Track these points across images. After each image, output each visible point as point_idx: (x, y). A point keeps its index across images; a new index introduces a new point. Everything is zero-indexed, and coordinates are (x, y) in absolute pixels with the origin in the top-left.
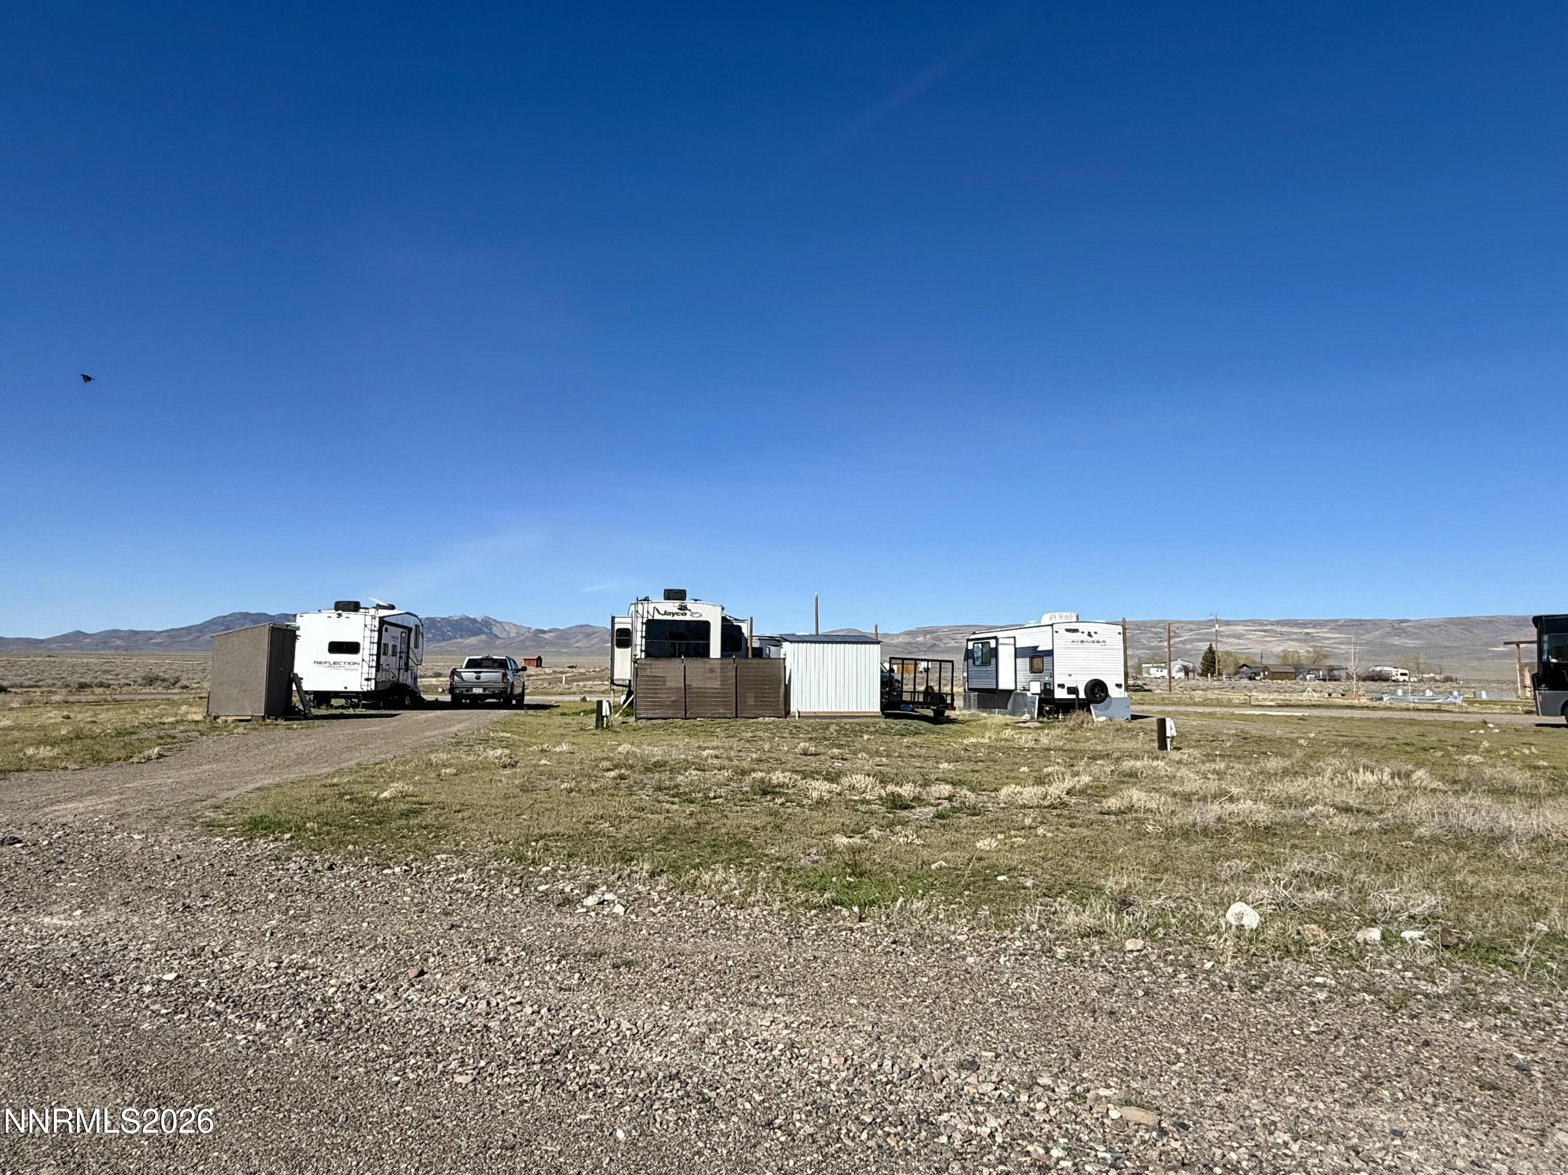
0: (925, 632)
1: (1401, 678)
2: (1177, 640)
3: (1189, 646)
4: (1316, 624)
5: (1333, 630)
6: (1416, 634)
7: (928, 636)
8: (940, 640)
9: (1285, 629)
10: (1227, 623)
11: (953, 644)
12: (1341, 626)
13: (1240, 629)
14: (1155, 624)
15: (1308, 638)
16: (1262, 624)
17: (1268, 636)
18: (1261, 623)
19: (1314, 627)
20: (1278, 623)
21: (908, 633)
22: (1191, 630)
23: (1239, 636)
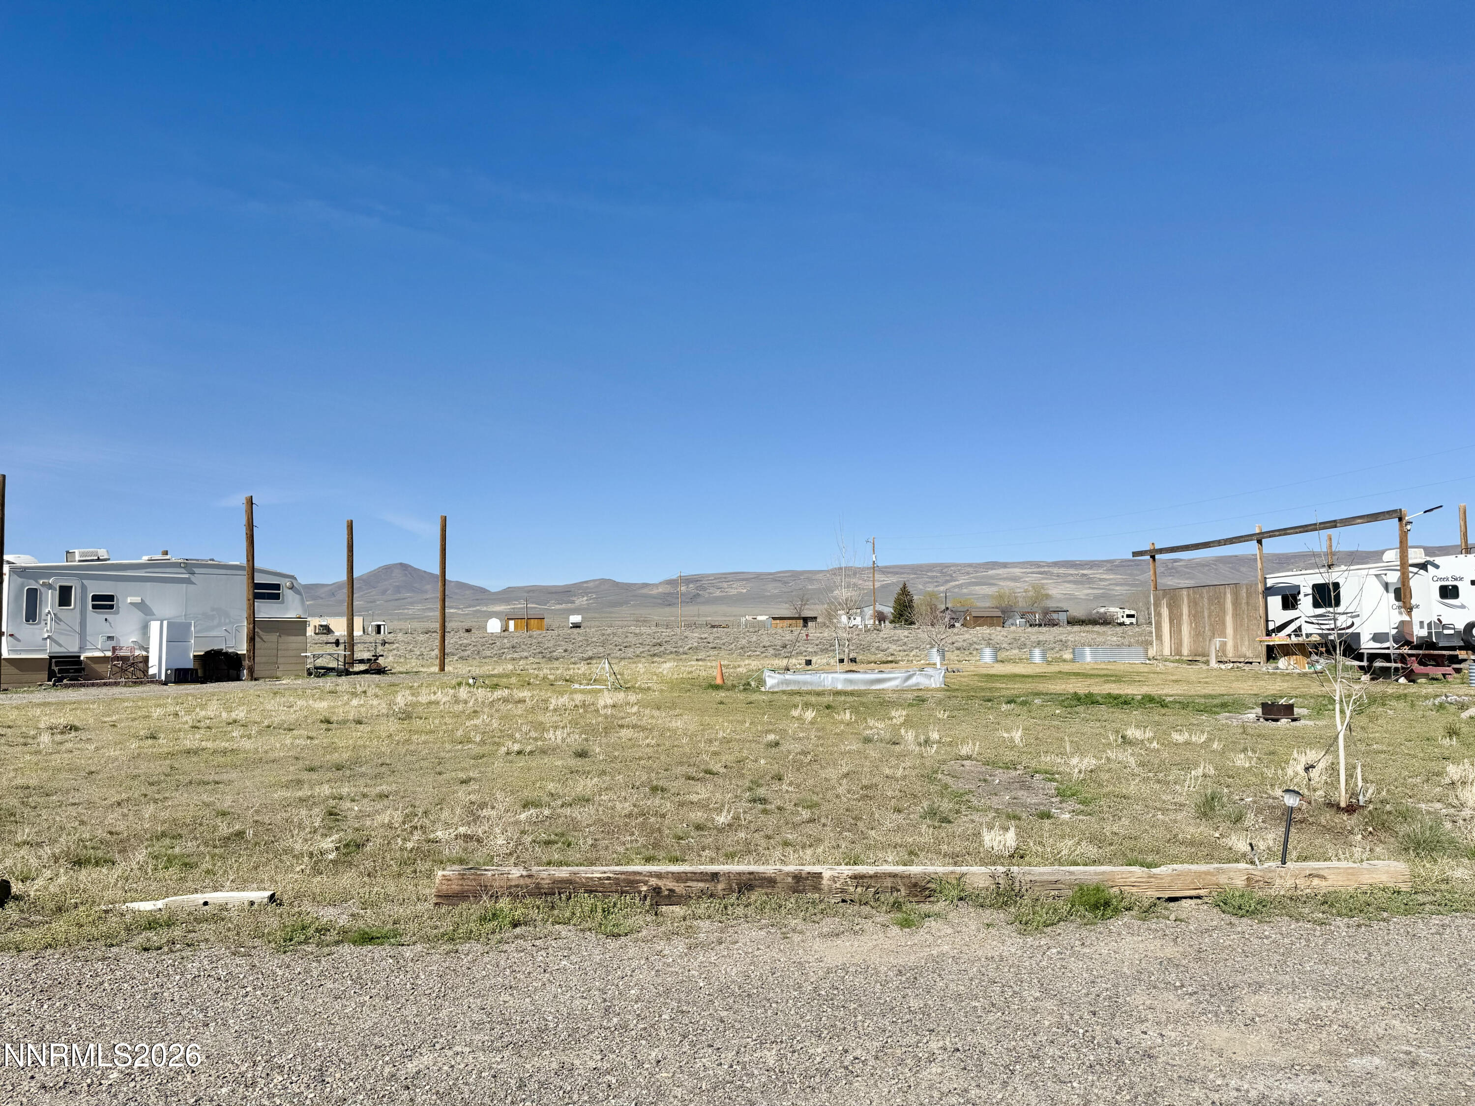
0: (687, 580)
1: (1128, 621)
2: (953, 583)
3: (965, 591)
4: (1092, 565)
5: (1109, 570)
6: (1189, 573)
7: (691, 586)
8: (705, 589)
9: (1062, 571)
10: (1005, 565)
11: (718, 593)
12: (1117, 566)
13: (1017, 571)
14: (931, 567)
15: (1086, 580)
16: (1040, 566)
17: (1046, 579)
18: (1038, 565)
19: (1091, 568)
20: (1056, 564)
21: (670, 582)
22: (968, 573)
23: (1015, 579)
